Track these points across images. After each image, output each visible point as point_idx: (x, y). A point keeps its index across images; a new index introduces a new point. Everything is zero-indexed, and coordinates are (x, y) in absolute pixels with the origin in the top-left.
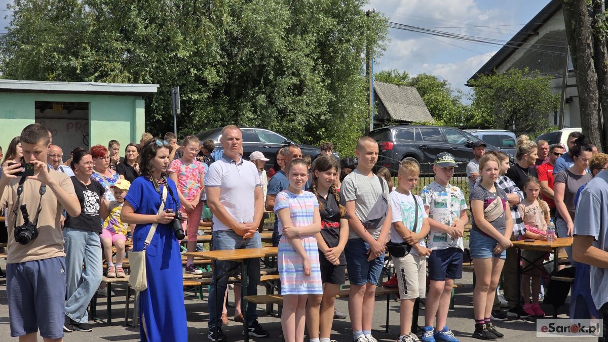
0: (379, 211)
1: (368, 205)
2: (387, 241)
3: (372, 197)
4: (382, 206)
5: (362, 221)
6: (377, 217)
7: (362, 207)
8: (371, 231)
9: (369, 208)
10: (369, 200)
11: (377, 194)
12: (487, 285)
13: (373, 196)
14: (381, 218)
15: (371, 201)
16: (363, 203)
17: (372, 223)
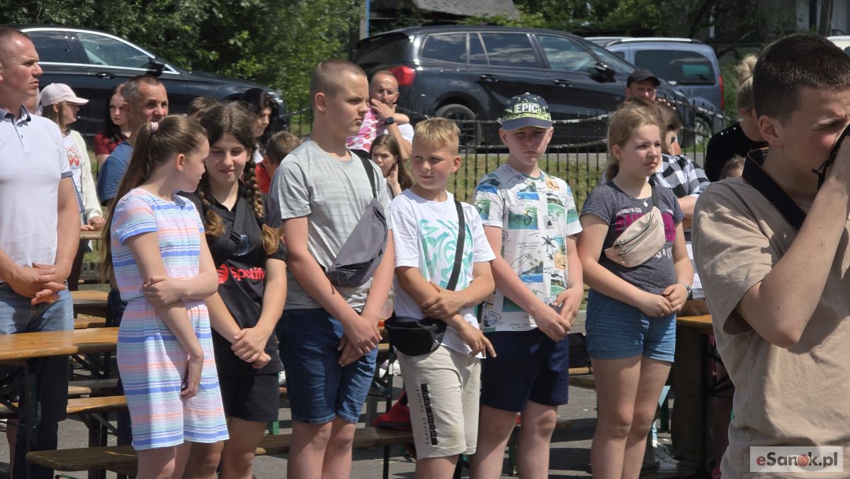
0: (367, 243)
1: (340, 229)
2: (385, 316)
3: (349, 208)
4: (374, 230)
5: (323, 268)
6: (360, 258)
7: (325, 232)
8: (346, 291)
9: (342, 235)
10: (341, 215)
11: (361, 200)
12: (624, 424)
13: (351, 205)
14: (372, 261)
15: (347, 220)
16: (328, 223)
17: (350, 274)
